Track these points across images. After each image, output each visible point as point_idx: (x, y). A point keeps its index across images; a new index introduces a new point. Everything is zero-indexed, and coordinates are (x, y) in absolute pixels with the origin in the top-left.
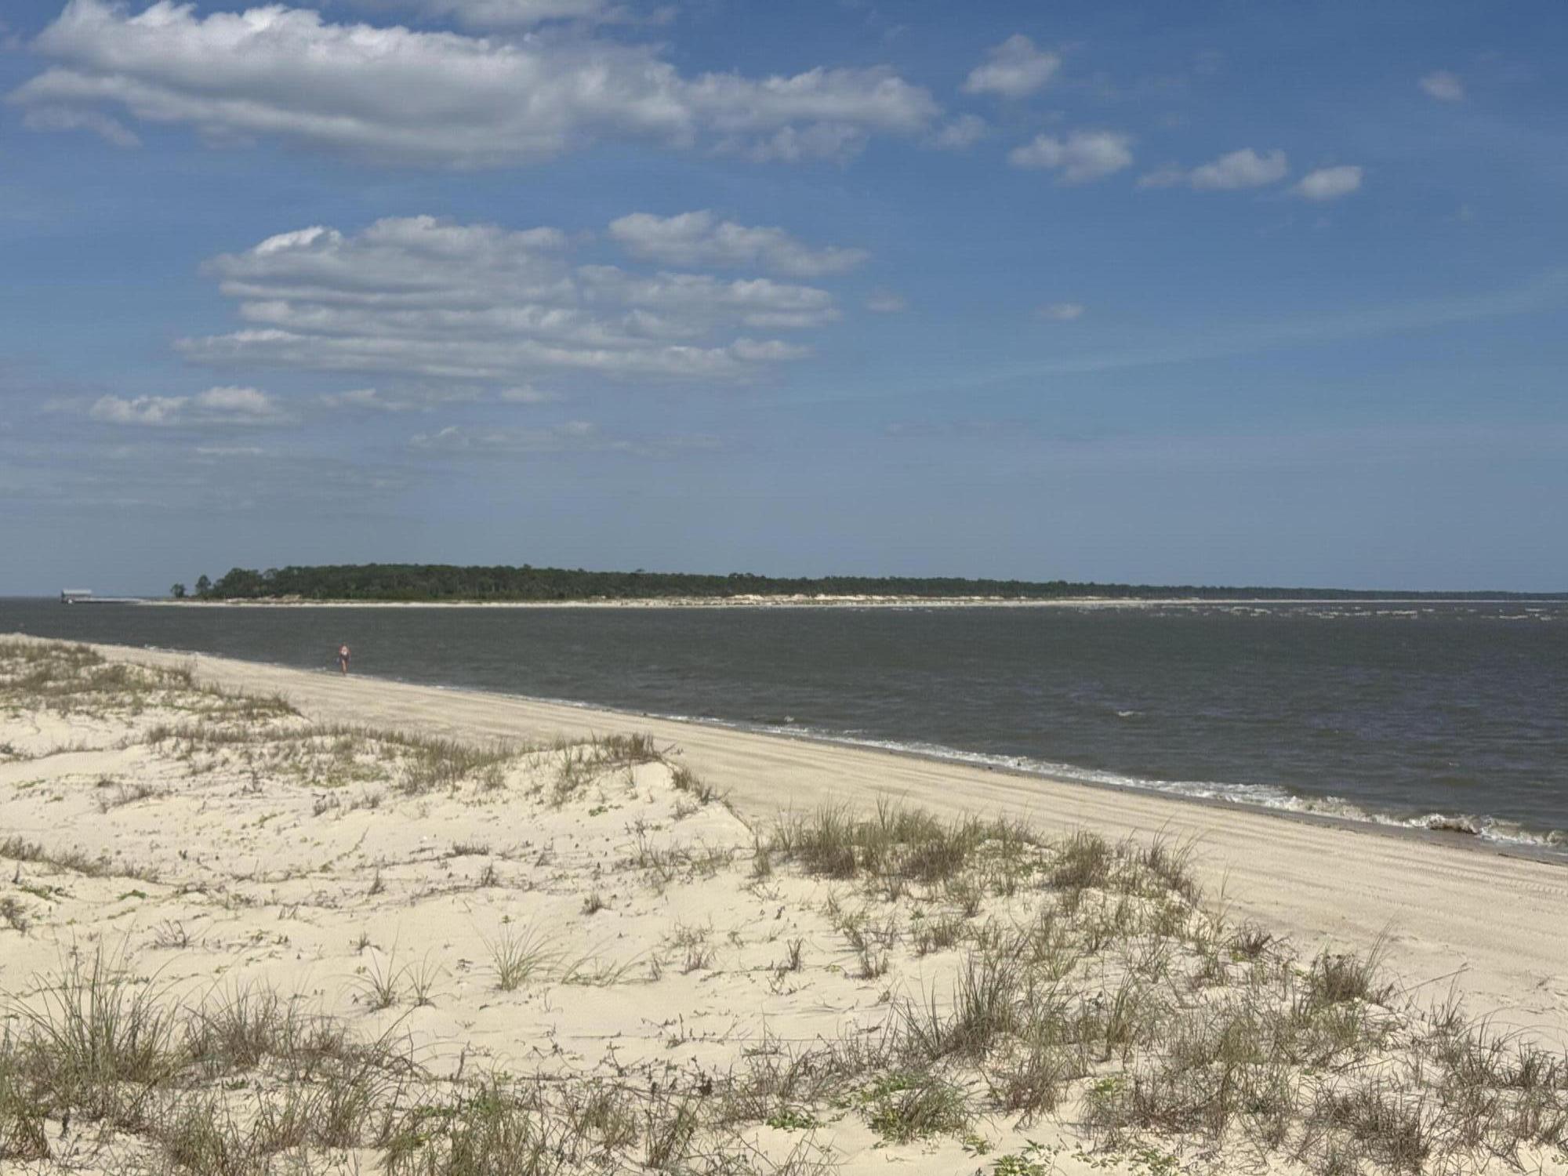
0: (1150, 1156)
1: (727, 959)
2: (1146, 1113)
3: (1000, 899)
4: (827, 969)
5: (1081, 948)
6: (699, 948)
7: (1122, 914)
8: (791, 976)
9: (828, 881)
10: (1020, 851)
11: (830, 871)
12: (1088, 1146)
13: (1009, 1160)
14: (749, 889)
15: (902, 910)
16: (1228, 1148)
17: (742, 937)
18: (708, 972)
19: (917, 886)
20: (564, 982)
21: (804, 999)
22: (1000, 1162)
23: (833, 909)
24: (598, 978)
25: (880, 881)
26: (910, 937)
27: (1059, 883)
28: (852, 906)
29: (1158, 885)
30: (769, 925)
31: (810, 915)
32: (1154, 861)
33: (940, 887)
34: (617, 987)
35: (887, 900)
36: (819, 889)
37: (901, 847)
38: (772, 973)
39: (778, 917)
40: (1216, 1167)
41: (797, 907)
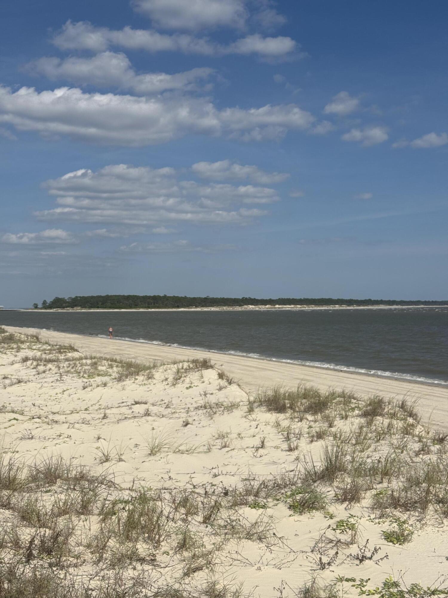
0: (397, 520)
1: (236, 443)
2: (396, 503)
3: (342, 421)
4: (275, 447)
5: (373, 439)
6: (226, 440)
7: (390, 426)
8: (261, 451)
9: (276, 414)
10: (350, 402)
11: (277, 410)
12: (373, 516)
13: (342, 521)
14: (245, 417)
15: (303, 426)
16: (428, 517)
17: (242, 435)
18: (229, 449)
19: (310, 416)
20: (174, 452)
21: (265, 459)
22: (338, 522)
23: (278, 425)
24: (187, 451)
25: (296, 414)
26: (307, 435)
27: (365, 414)
28: (285, 423)
29: (404, 415)
30: (253, 431)
31: (269, 427)
32: (403, 406)
33: (319, 416)
34: (194, 454)
35: (299, 421)
36: (272, 417)
37: (304, 401)
38: (253, 449)
39: (257, 428)
40: (423, 525)
41: (264, 424)
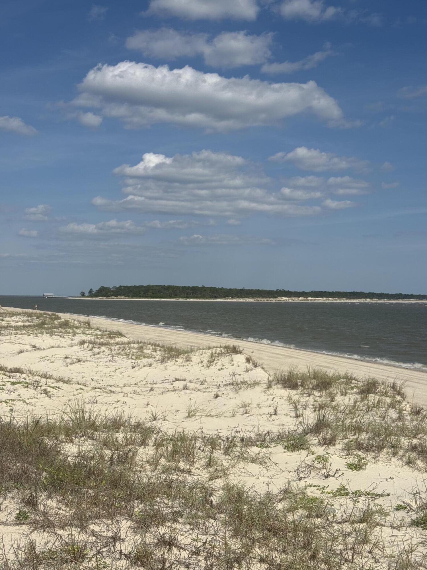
0: (358, 456)
1: (255, 411)
2: (360, 446)
3: (342, 397)
4: (285, 415)
5: (364, 411)
6: (247, 408)
7: (379, 401)
8: (274, 417)
9: (289, 390)
10: (351, 382)
11: (290, 387)
12: (341, 454)
13: (320, 456)
14: (264, 392)
15: (311, 399)
16: (381, 456)
17: (261, 406)
18: (249, 415)
19: (317, 393)
20: (206, 416)
21: (276, 422)
22: (317, 456)
23: (290, 398)
24: (216, 415)
25: (305, 391)
26: (312, 407)
27: (362, 392)
28: (295, 398)
29: (393, 394)
30: (269, 402)
31: (283, 400)
32: (394, 387)
33: (324, 393)
34: (222, 418)
35: (307, 396)
36: (286, 392)
37: (313, 381)
38: (268, 415)
39: (273, 400)
40: (377, 460)
41: (279, 397)
